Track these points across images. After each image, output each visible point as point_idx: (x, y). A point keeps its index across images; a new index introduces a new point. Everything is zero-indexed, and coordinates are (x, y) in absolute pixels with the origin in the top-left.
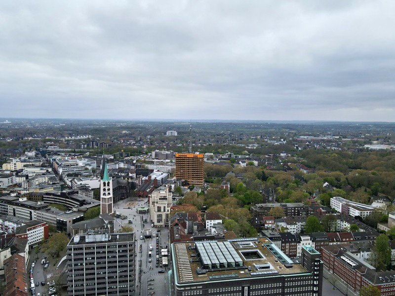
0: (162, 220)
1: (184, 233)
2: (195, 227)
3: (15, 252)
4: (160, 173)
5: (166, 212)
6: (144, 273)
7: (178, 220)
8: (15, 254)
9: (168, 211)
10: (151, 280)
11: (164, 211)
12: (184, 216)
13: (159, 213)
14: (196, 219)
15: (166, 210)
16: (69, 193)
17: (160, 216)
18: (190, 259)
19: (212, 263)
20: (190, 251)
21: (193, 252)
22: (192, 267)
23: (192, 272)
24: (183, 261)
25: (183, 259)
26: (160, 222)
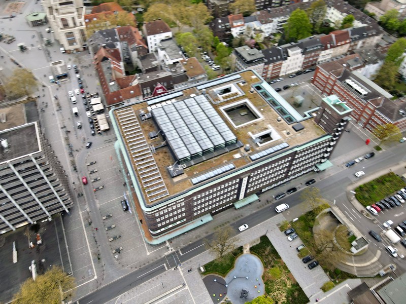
0: (75, 41)
1: (120, 71)
2: (134, 54)
5: (79, 27)
6: (77, 150)
7: (104, 47)
9: (81, 23)
11: (75, 25)
12: (110, 34)
13: (68, 30)
14: (132, 38)
15: (78, 24)
17: (70, 34)
18: (150, 142)
19: (190, 152)
20: (145, 124)
21: (151, 126)
22: (158, 161)
23: (162, 175)
24: (140, 150)
25: (139, 146)
26: (73, 45)
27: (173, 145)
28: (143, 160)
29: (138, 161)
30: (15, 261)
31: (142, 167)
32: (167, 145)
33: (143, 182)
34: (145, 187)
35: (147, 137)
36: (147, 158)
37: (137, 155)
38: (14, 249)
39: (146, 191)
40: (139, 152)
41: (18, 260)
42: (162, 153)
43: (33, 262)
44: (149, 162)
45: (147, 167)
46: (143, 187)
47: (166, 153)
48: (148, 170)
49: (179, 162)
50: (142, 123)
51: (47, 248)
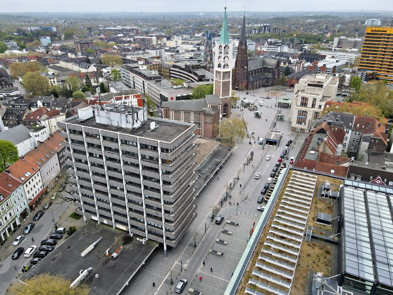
0: (304, 121)
1: (334, 150)
2: (365, 145)
4: (335, 60)
5: (316, 109)
6: (230, 203)
7: (329, 124)
9: (320, 107)
10: (232, 224)
11: (313, 106)
12: (347, 120)
13: (303, 109)
14: (372, 130)
15: (317, 106)
16: (193, 67)
17: (303, 114)
18: (311, 224)
19: (376, 276)
20: (321, 201)
21: (329, 208)
22: (305, 255)
23: (295, 279)
24: (289, 224)
25: (291, 219)
26: (301, 124)
27: (349, 245)
28: (282, 238)
29: (274, 235)
30: (83, 254)
31: (273, 246)
32: (338, 244)
33: (256, 265)
34: (253, 273)
35: (313, 216)
36: (290, 240)
37: (279, 227)
38: (94, 243)
39: (250, 282)
40: (286, 226)
41: (85, 256)
42: (321, 249)
43: (90, 269)
44: (289, 247)
45: (280, 252)
46: (250, 272)
47: (328, 252)
48: (279, 256)
49: (343, 279)
50: (319, 197)
51: (113, 267)
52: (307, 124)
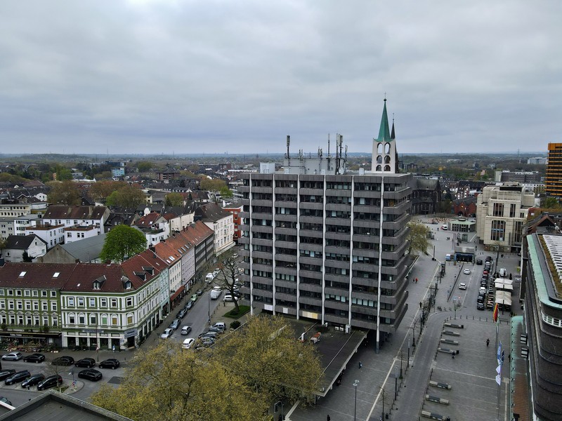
0: (503, 235)
3: (200, 219)
5: (517, 218)
6: (439, 309)
8: (199, 222)
10: (456, 327)
13: (498, 218)
26: (498, 239)
52: (507, 239)
